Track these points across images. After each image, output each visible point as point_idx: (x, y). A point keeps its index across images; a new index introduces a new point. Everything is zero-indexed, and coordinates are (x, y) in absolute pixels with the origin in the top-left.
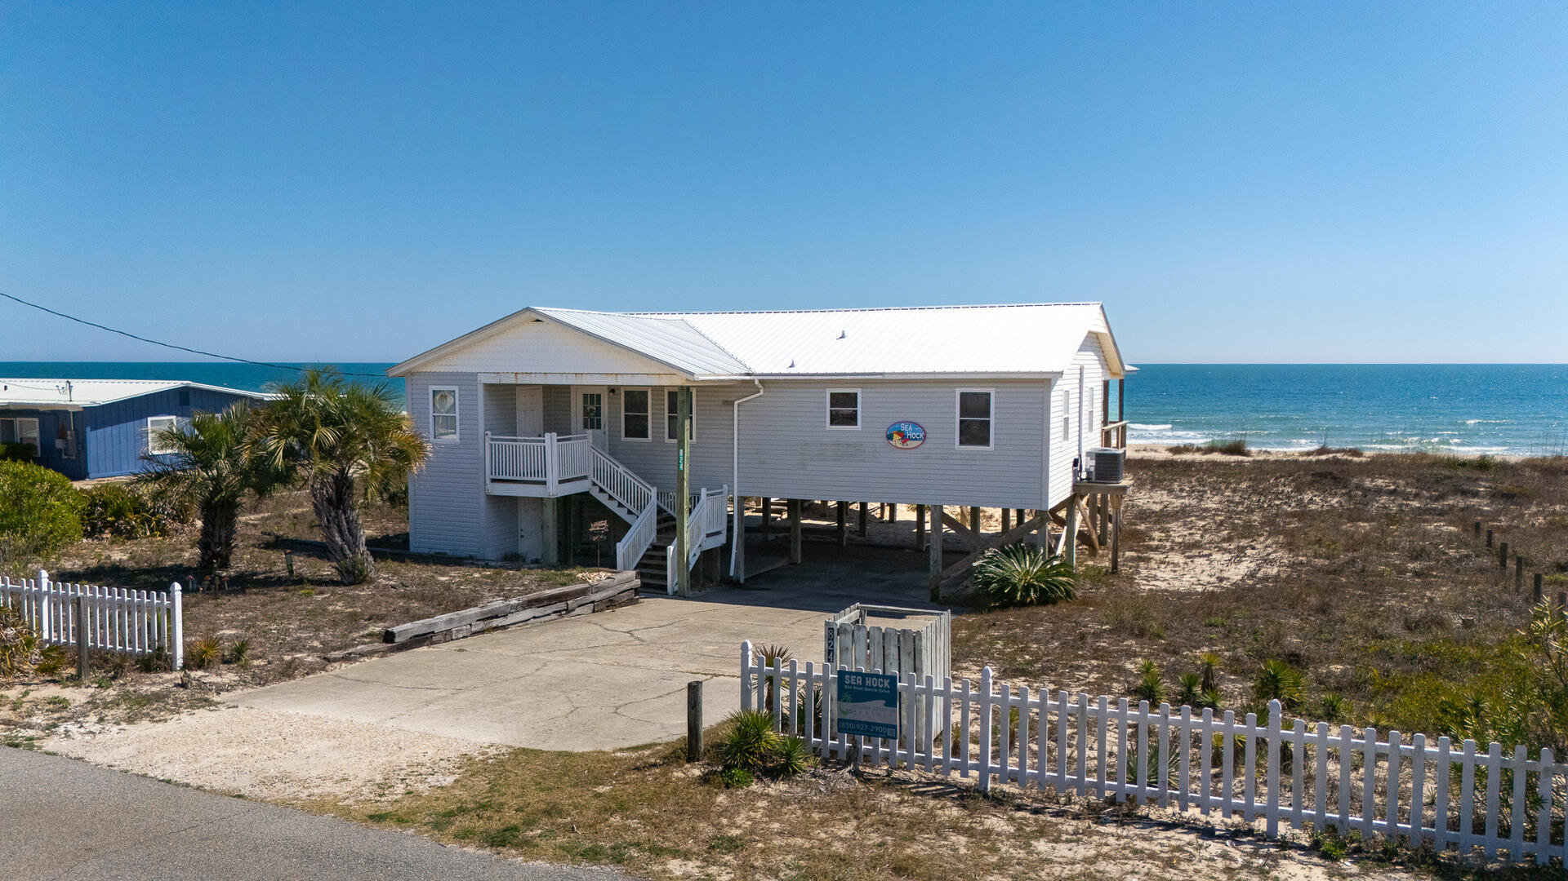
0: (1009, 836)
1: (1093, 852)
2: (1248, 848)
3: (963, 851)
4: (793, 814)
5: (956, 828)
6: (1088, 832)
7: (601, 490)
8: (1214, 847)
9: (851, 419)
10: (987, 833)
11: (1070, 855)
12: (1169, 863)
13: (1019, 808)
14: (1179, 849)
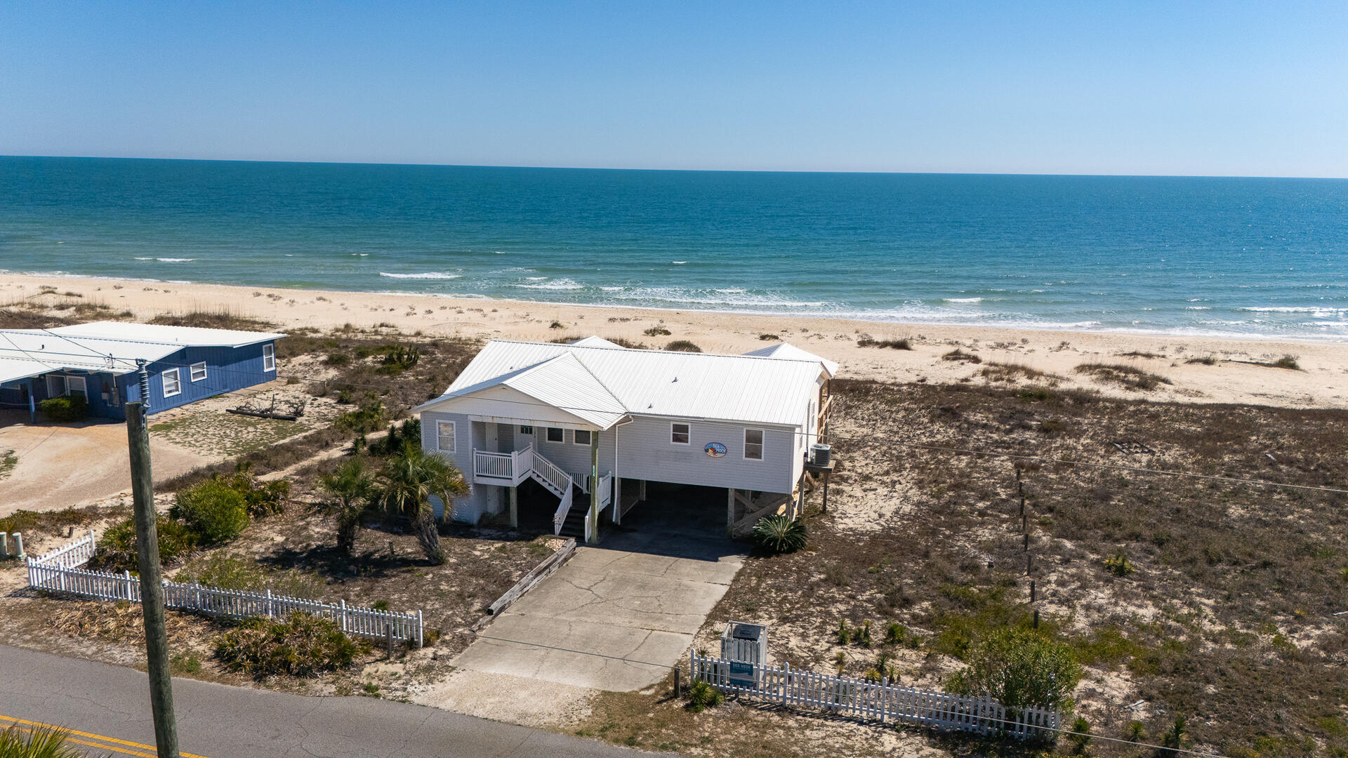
0: (797, 729)
1: (824, 735)
2: (873, 728)
3: (783, 737)
4: (722, 723)
5: (779, 727)
6: (823, 725)
7: (538, 476)
8: (862, 728)
9: (685, 440)
10: (789, 728)
11: (817, 736)
12: (848, 738)
13: (798, 714)
14: (851, 731)
